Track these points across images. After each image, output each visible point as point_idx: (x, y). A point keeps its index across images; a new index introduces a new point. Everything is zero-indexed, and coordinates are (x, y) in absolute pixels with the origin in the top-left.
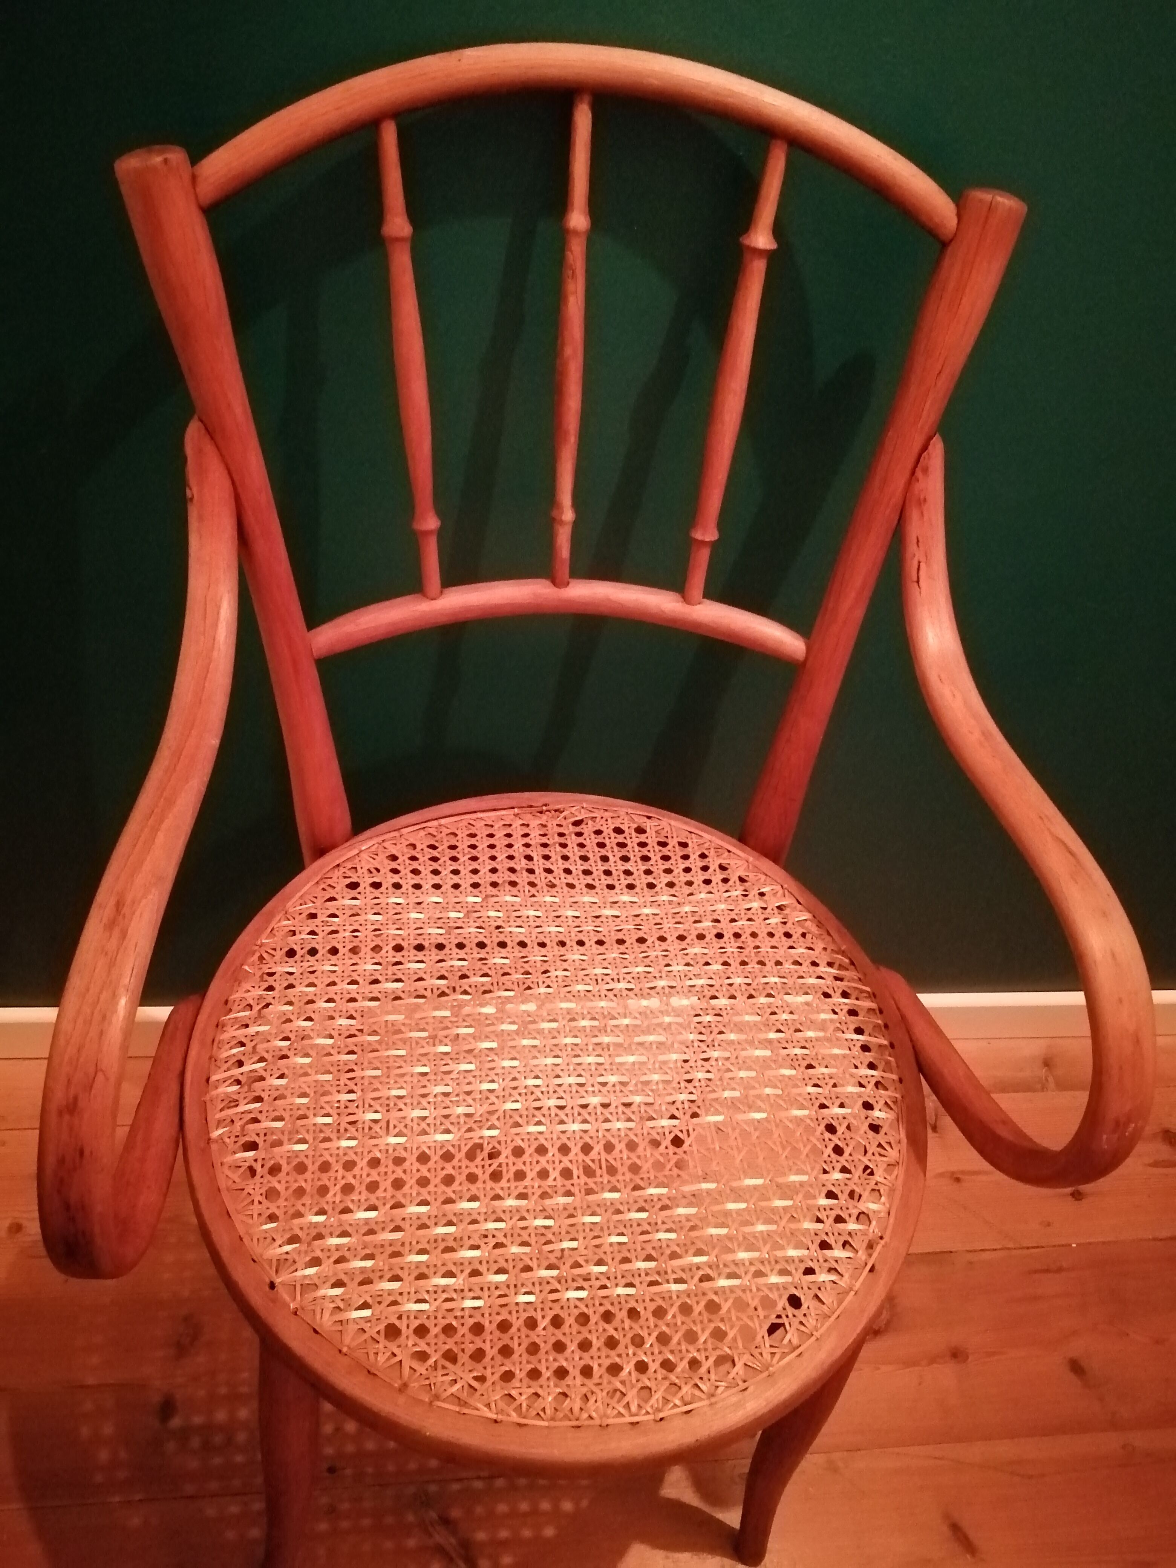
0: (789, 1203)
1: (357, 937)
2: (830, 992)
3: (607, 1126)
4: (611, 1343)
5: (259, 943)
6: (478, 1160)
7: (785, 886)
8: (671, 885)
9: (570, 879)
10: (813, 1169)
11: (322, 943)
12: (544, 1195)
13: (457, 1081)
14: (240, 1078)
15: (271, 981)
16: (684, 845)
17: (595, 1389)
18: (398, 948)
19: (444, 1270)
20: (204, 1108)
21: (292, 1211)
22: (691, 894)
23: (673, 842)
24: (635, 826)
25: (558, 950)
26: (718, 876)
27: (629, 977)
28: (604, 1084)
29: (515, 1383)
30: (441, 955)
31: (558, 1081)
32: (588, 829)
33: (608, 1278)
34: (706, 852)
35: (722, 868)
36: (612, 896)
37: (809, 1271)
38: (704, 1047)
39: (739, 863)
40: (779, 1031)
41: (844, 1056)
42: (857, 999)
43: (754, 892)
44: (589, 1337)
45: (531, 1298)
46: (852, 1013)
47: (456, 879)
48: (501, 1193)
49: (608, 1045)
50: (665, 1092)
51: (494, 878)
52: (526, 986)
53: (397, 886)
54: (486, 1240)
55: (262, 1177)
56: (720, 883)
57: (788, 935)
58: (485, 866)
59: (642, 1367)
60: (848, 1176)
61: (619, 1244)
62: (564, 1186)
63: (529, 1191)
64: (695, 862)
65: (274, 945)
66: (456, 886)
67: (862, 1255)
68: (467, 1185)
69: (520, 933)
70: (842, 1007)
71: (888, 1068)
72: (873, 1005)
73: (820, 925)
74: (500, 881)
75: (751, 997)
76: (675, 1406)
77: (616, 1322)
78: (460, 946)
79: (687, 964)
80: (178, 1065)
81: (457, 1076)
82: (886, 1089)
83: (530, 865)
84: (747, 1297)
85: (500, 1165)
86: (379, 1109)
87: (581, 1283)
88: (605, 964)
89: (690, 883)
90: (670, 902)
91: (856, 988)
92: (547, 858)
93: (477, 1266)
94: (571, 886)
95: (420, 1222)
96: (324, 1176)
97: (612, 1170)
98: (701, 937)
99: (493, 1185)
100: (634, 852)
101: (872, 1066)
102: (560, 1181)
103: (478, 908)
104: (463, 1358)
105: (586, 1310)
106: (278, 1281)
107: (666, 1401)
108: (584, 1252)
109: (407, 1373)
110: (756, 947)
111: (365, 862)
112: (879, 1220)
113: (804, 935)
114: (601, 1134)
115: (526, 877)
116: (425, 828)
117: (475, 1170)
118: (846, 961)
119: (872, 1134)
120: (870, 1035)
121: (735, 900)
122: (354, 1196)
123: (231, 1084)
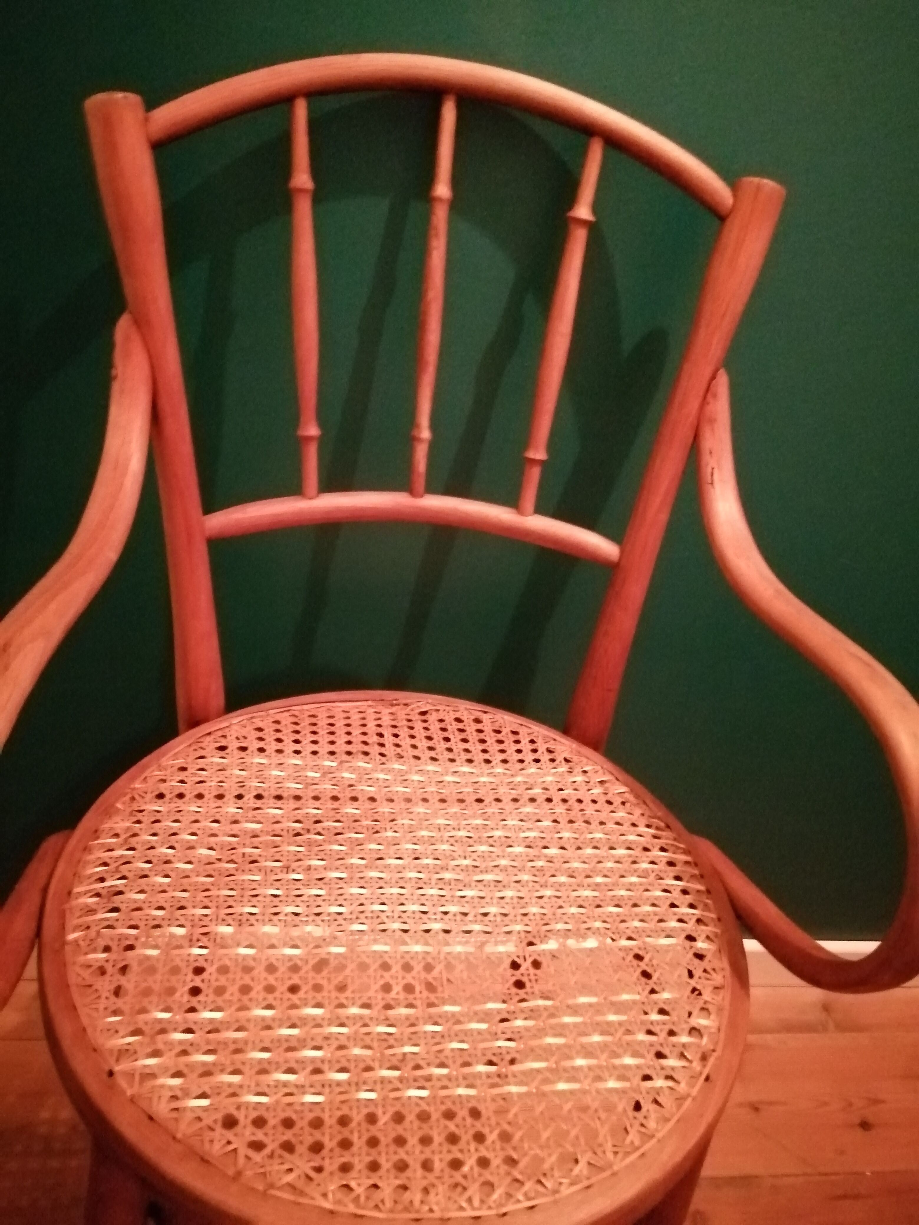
0: (623, 1018)
1: (222, 786)
2: (650, 847)
3: (448, 949)
4: (453, 1139)
5: (132, 786)
6: (324, 973)
7: (605, 766)
8: (505, 761)
9: (416, 753)
10: (643, 990)
11: (189, 789)
12: (388, 1007)
13: (308, 904)
14: (101, 891)
15: (139, 816)
16: (515, 733)
17: (436, 1182)
18: (259, 797)
19: (285, 1066)
20: (62, 916)
21: (137, 1007)
22: (523, 769)
23: (506, 731)
24: (473, 717)
25: (404, 805)
26: (547, 757)
27: (469, 827)
28: (446, 913)
29: (354, 1174)
30: (298, 804)
31: (403, 908)
32: (432, 718)
33: (450, 1080)
34: (535, 739)
35: (550, 751)
36: (453, 767)
37: (647, 1078)
38: (537, 886)
39: (563, 748)
40: (605, 876)
42: (674, 853)
43: (578, 770)
44: (431, 1133)
45: (372, 1095)
46: (671, 864)
47: (315, 748)
48: (345, 1002)
49: (450, 880)
50: (502, 923)
51: (349, 748)
52: (375, 830)
53: (261, 750)
54: (329, 1042)
55: (111, 976)
56: (548, 762)
57: (609, 802)
58: (341, 739)
59: (483, 1163)
61: (462, 1050)
62: (406, 999)
63: (373, 1002)
64: (525, 745)
65: (145, 789)
66: (315, 753)
67: (696, 1065)
68: (311, 994)
69: (371, 790)
70: (661, 859)
71: (706, 907)
72: (688, 858)
73: (637, 797)
74: (354, 751)
75: (579, 848)
76: (519, 1201)
77: (458, 1119)
78: (316, 798)
79: (521, 820)
80: (42, 882)
81: (307, 899)
82: (706, 925)
83: (381, 740)
84: (588, 1100)
85: (345, 978)
86: (231, 922)
87: (422, 1083)
88: (448, 816)
89: (521, 761)
90: (504, 774)
91: (672, 845)
92: (396, 736)
93: (319, 1065)
94: (418, 758)
95: (264, 1024)
96: (174, 979)
98: (532, 800)
99: (338, 995)
100: (472, 735)
101: (692, 906)
102: (402, 996)
103: (333, 770)
104: (302, 1149)
105: (426, 1108)
106: (117, 1069)
107: (509, 1196)
108: (426, 1056)
109: (241, 1161)
110: (582, 810)
111: (233, 733)
112: (710, 1034)
113: (623, 803)
114: (442, 956)
115: (378, 749)
116: (289, 710)
117: (321, 982)
118: (662, 825)
119: (696, 961)
120: (688, 882)
121: (562, 775)
122: (201, 997)
123: (93, 896)
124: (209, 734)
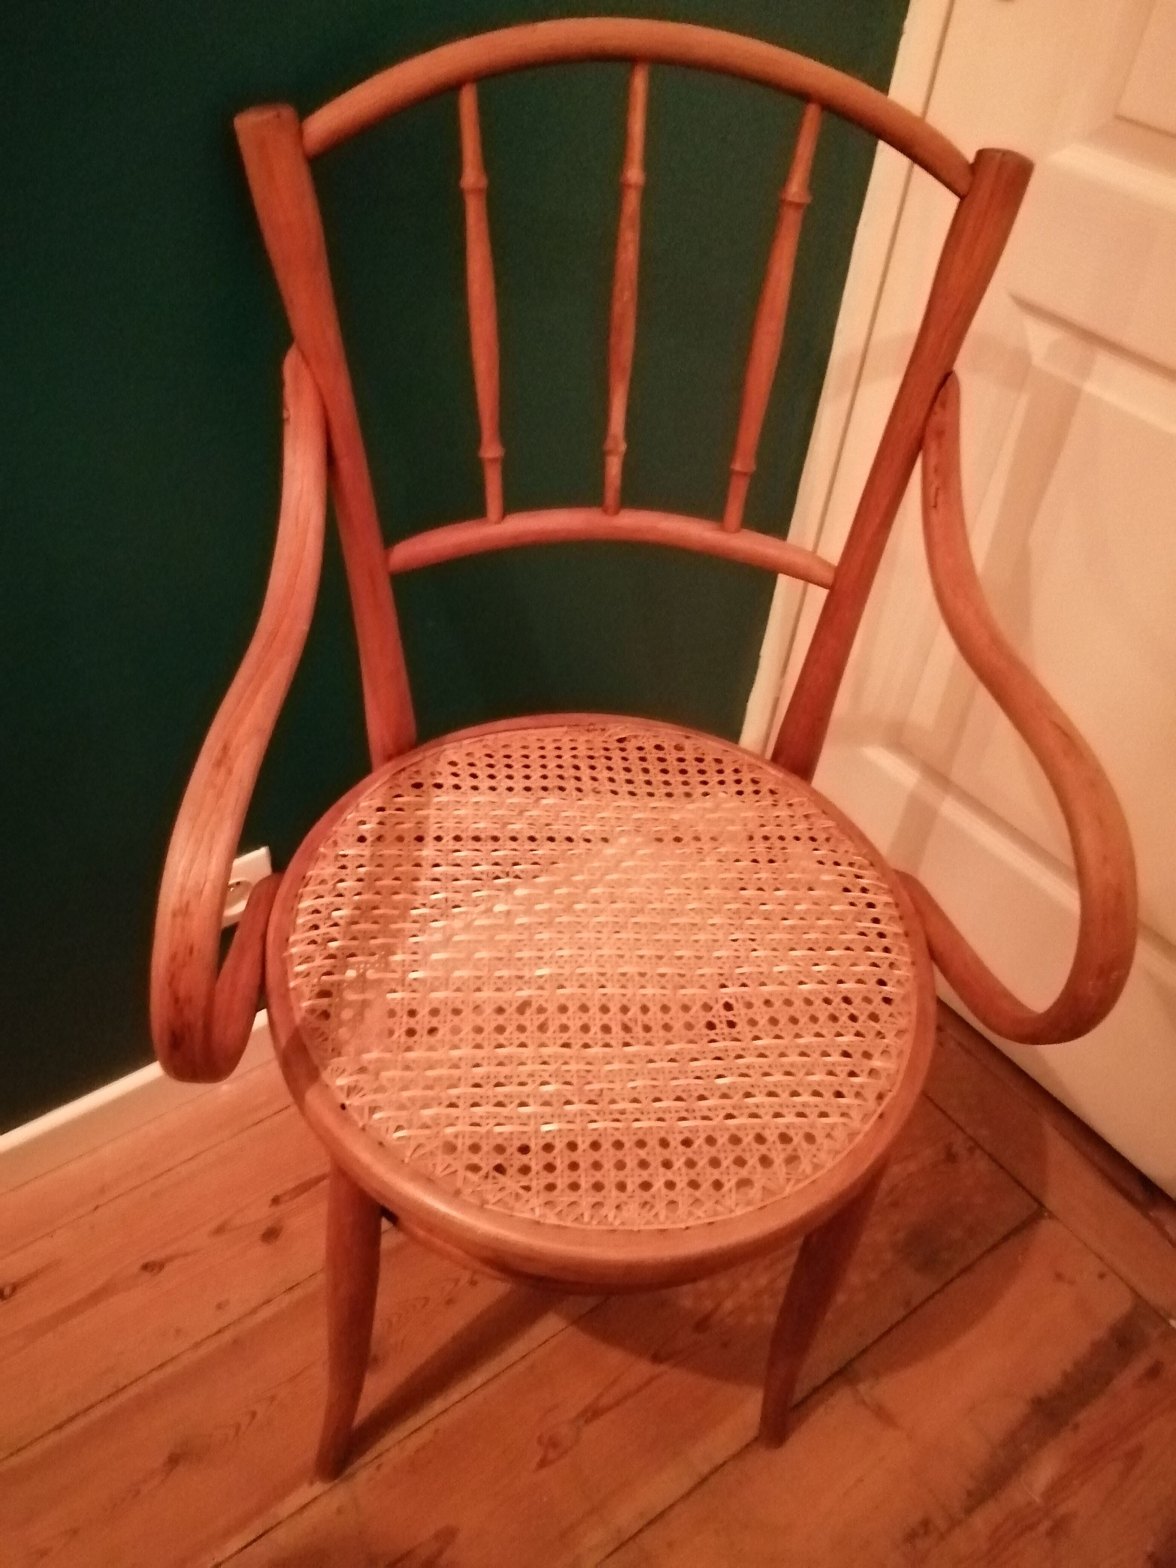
1: (420, 828)
2: (849, 887)
3: (643, 991)
4: (643, 1164)
5: (334, 829)
6: (527, 1015)
8: (706, 794)
9: (614, 787)
10: (829, 1033)
11: (388, 832)
12: (586, 1046)
14: (316, 939)
15: (344, 861)
16: (718, 761)
17: (628, 1200)
18: (457, 838)
19: (495, 1101)
20: (283, 963)
23: (709, 758)
24: (675, 744)
26: (749, 788)
27: (666, 870)
28: (641, 957)
29: (557, 1192)
30: (495, 845)
31: (600, 952)
32: (631, 745)
33: (642, 1113)
34: (739, 768)
35: (754, 782)
36: (652, 802)
37: (824, 1115)
38: (732, 929)
39: (770, 777)
40: (801, 918)
41: (861, 941)
42: (875, 894)
43: (782, 804)
44: (624, 1159)
45: (572, 1126)
46: (870, 905)
47: (510, 783)
48: (547, 1042)
49: (646, 924)
50: (696, 966)
51: (545, 783)
53: (457, 787)
54: (533, 1079)
55: (335, 1019)
56: (752, 795)
57: (813, 839)
58: (536, 773)
59: (670, 1185)
60: (861, 1039)
61: (653, 1087)
62: (603, 1039)
63: (572, 1041)
64: (729, 776)
65: (346, 832)
66: (510, 789)
67: (872, 1104)
68: (517, 1034)
69: (568, 830)
70: (861, 900)
71: (901, 952)
72: (890, 900)
74: (550, 786)
75: (777, 889)
76: (700, 1217)
77: (648, 1148)
78: (514, 839)
79: (720, 861)
80: (261, 926)
82: (899, 969)
83: (578, 774)
84: (767, 1133)
85: (546, 1019)
87: (617, 1116)
91: (875, 885)
92: (593, 768)
93: (524, 1099)
94: (615, 793)
95: (474, 1062)
96: (391, 1021)
97: (647, 1029)
98: (732, 838)
99: (540, 1035)
100: (673, 765)
101: (886, 950)
102: (600, 1035)
103: (529, 807)
104: (512, 1171)
105: (621, 1138)
106: (348, 1103)
107: (691, 1213)
108: (620, 1092)
109: (460, 1180)
110: (784, 848)
111: (426, 768)
112: (888, 1075)
114: (638, 998)
115: (573, 783)
116: (482, 740)
117: (524, 1023)
118: (866, 862)
119: (884, 1006)
120: (886, 924)
121: (765, 808)
122: (416, 1038)
123: (309, 944)
124: (403, 769)
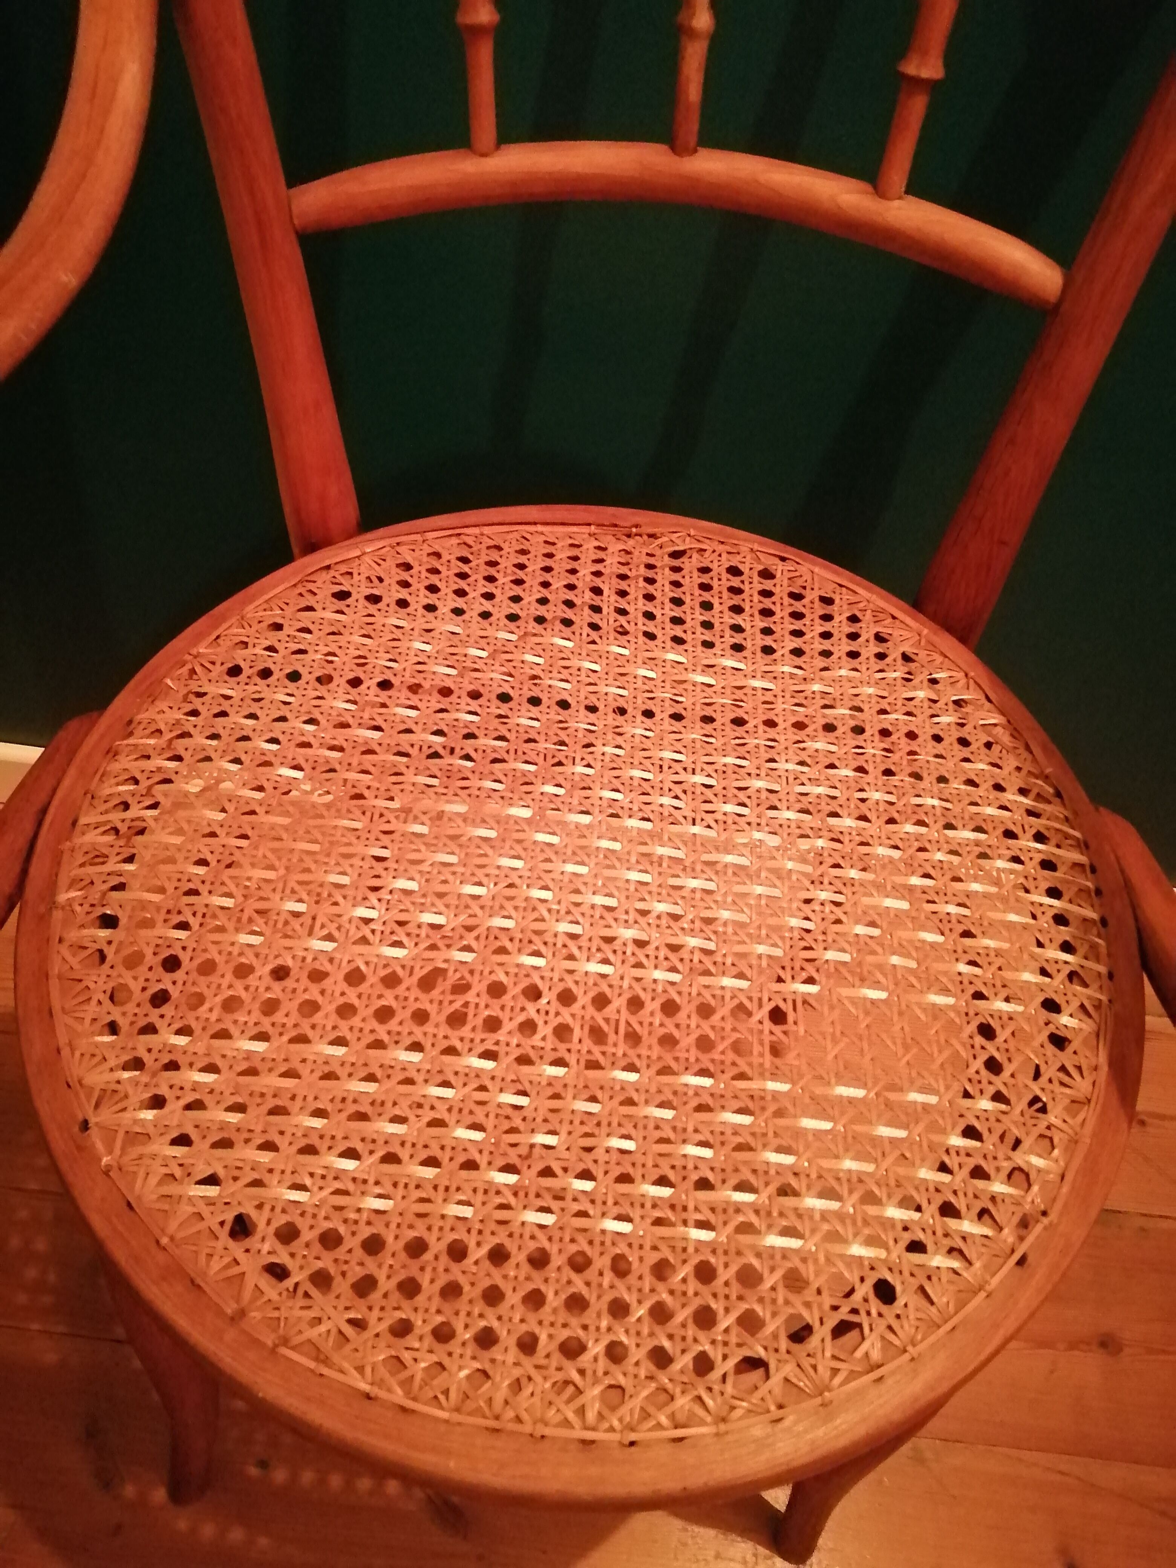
0: (901, 1134)
1: (332, 662)
2: (1016, 830)
3: (638, 973)
4: (576, 1303)
5: (195, 651)
6: (435, 993)
7: (972, 674)
8: (798, 652)
9: (651, 627)
10: (947, 1088)
11: (280, 664)
12: (524, 1060)
13: (428, 876)
14: (119, 825)
15: (197, 703)
16: (827, 601)
17: (533, 1372)
18: (385, 685)
19: (344, 1145)
20: (57, 861)
21: (142, 1022)
22: (826, 669)
23: (811, 596)
24: (761, 567)
25: (612, 719)
26: (871, 649)
27: (709, 769)
28: (644, 913)
29: (412, 1341)
30: (445, 703)
31: (577, 898)
32: (690, 564)
33: (593, 1202)
34: (859, 614)
35: (880, 639)
36: (707, 657)
37: (916, 1247)
38: (806, 882)
39: (906, 634)
40: (927, 876)
41: (1025, 927)
42: (1058, 846)
43: (921, 677)
44: (543, 1288)
45: (467, 1212)
46: (1048, 865)
47: (487, 606)
48: (458, 1045)
49: (661, 857)
50: (736, 938)
51: (542, 611)
52: (556, 760)
53: (403, 604)
54: (419, 1112)
55: (112, 967)
56: (873, 659)
57: (964, 742)
58: (531, 594)
59: (617, 1352)
60: (1003, 1107)
61: (623, 1152)
62: (554, 1050)
63: (502, 1049)
64: (840, 626)
65: (213, 658)
66: (486, 615)
67: (1008, 1235)
68: (409, 1026)
69: (563, 688)
70: (1032, 855)
71: (1093, 953)
72: (1082, 859)
73: (1016, 734)
74: (548, 616)
75: (891, 821)
76: (659, 1426)
77: (591, 1274)
78: (475, 695)
79: (802, 763)
80: (43, 797)
81: (429, 869)
82: (1085, 985)
83: (597, 601)
84: (808, 1271)
85: (466, 1004)
86: (305, 896)
87: (548, 1202)
88: (679, 746)
89: (826, 654)
90: (792, 676)
91: (1059, 831)
92: (622, 594)
93: (396, 1148)
94: (651, 636)
95: (327, 1069)
96: (203, 980)
97: (633, 1038)
98: (829, 728)
99: (449, 1032)
100: (751, 601)
101: (1066, 947)
102: (551, 1043)
103: (510, 647)
104: (342, 1286)
105: (547, 1245)
106: (93, 1120)
107: (646, 1415)
108: (566, 1155)
109: (247, 1293)
110: (912, 753)
111: (366, 568)
112: (1044, 1184)
113: (988, 745)
114: (627, 984)
115: (587, 615)
116: (459, 534)
117: (427, 1007)
118: (1050, 790)
119: (1052, 1050)
120: (1070, 901)
121: (891, 684)
122: (239, 1015)
123: (105, 833)
